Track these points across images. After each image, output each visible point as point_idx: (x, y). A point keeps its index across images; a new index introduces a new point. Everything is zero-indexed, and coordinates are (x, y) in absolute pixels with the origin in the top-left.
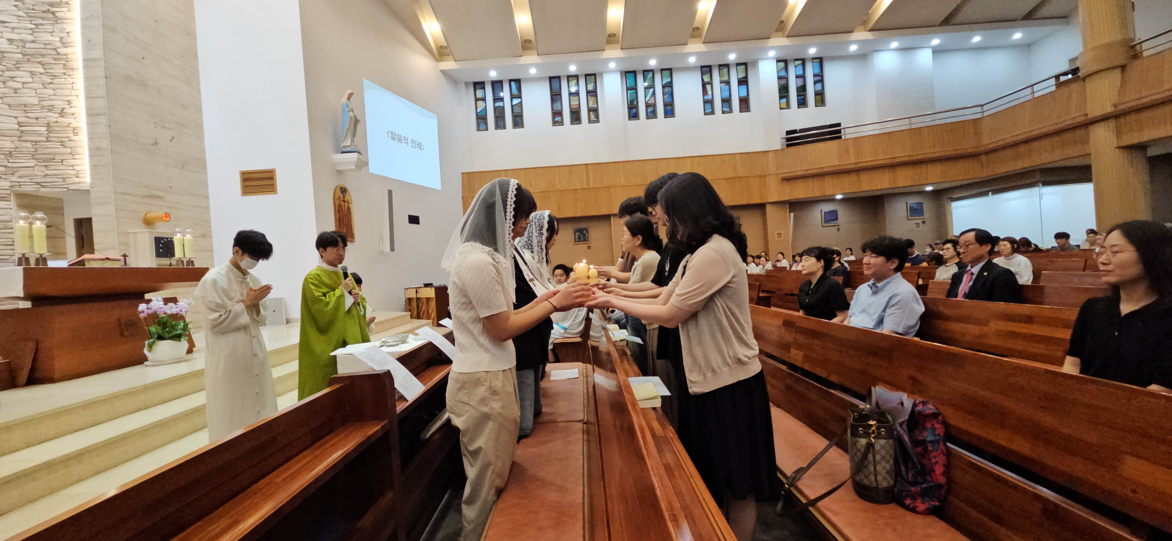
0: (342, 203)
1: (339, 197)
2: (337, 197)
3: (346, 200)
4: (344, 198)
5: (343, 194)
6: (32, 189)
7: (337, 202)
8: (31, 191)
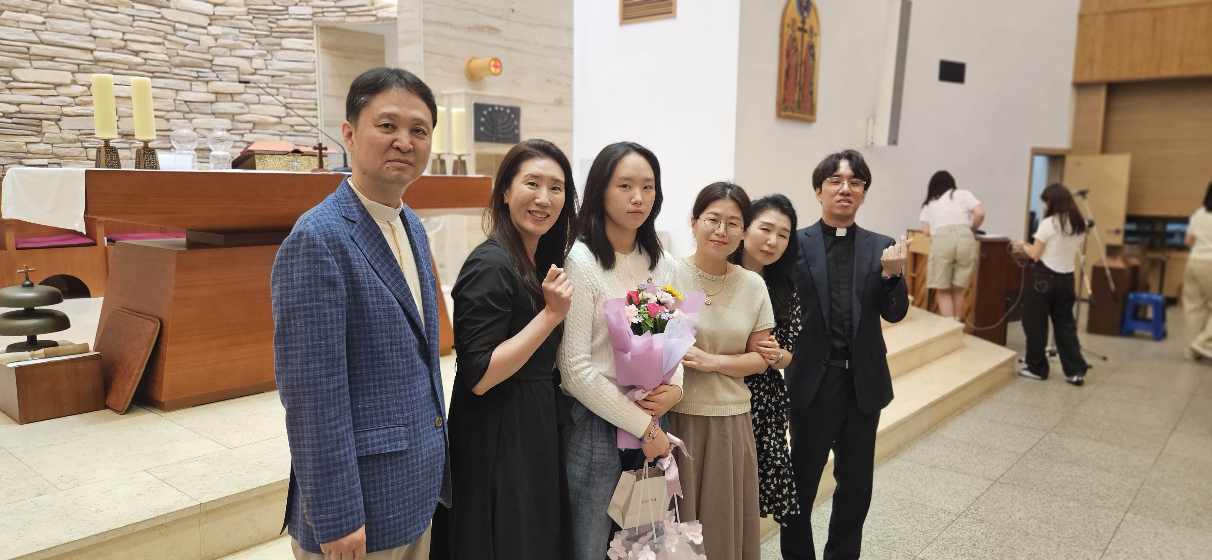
0: (798, 34)
1: (794, 21)
2: (788, 21)
3: (807, 27)
4: (803, 22)
5: (802, 13)
6: (337, 19)
7: (788, 31)
8: (335, 22)
